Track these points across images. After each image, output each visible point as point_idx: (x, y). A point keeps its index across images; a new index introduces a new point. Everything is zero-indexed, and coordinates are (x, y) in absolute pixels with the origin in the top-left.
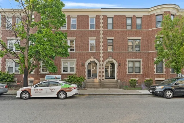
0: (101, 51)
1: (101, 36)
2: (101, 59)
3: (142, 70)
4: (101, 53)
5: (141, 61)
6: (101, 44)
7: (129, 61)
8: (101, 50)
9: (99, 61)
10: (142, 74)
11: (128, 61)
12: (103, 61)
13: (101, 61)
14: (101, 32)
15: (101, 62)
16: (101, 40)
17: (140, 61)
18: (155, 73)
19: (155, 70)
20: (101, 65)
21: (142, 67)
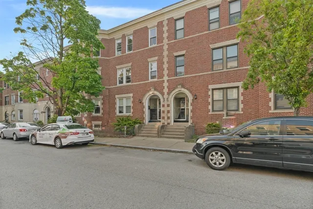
0: (166, 78)
1: (166, 53)
2: (166, 90)
3: (241, 106)
4: (166, 81)
5: (240, 87)
6: (166, 66)
7: (213, 90)
8: (166, 75)
9: (163, 94)
10: (242, 112)
11: (211, 90)
12: (169, 94)
13: (166, 93)
14: (166, 47)
15: (166, 96)
16: (165, 60)
17: (238, 87)
19: (271, 104)
20: (166, 100)
21: (241, 98)
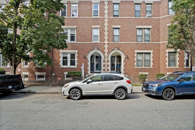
0: (106, 42)
1: (106, 24)
2: (106, 51)
3: (152, 64)
4: (106, 44)
5: (151, 53)
6: (106, 33)
7: (137, 53)
8: (106, 40)
9: (104, 53)
10: (152, 68)
12: (108, 53)
13: (106, 53)
14: (106, 20)
15: (106, 55)
17: (149, 53)
18: (167, 67)
19: (167, 64)
20: (106, 57)
21: (152, 60)
